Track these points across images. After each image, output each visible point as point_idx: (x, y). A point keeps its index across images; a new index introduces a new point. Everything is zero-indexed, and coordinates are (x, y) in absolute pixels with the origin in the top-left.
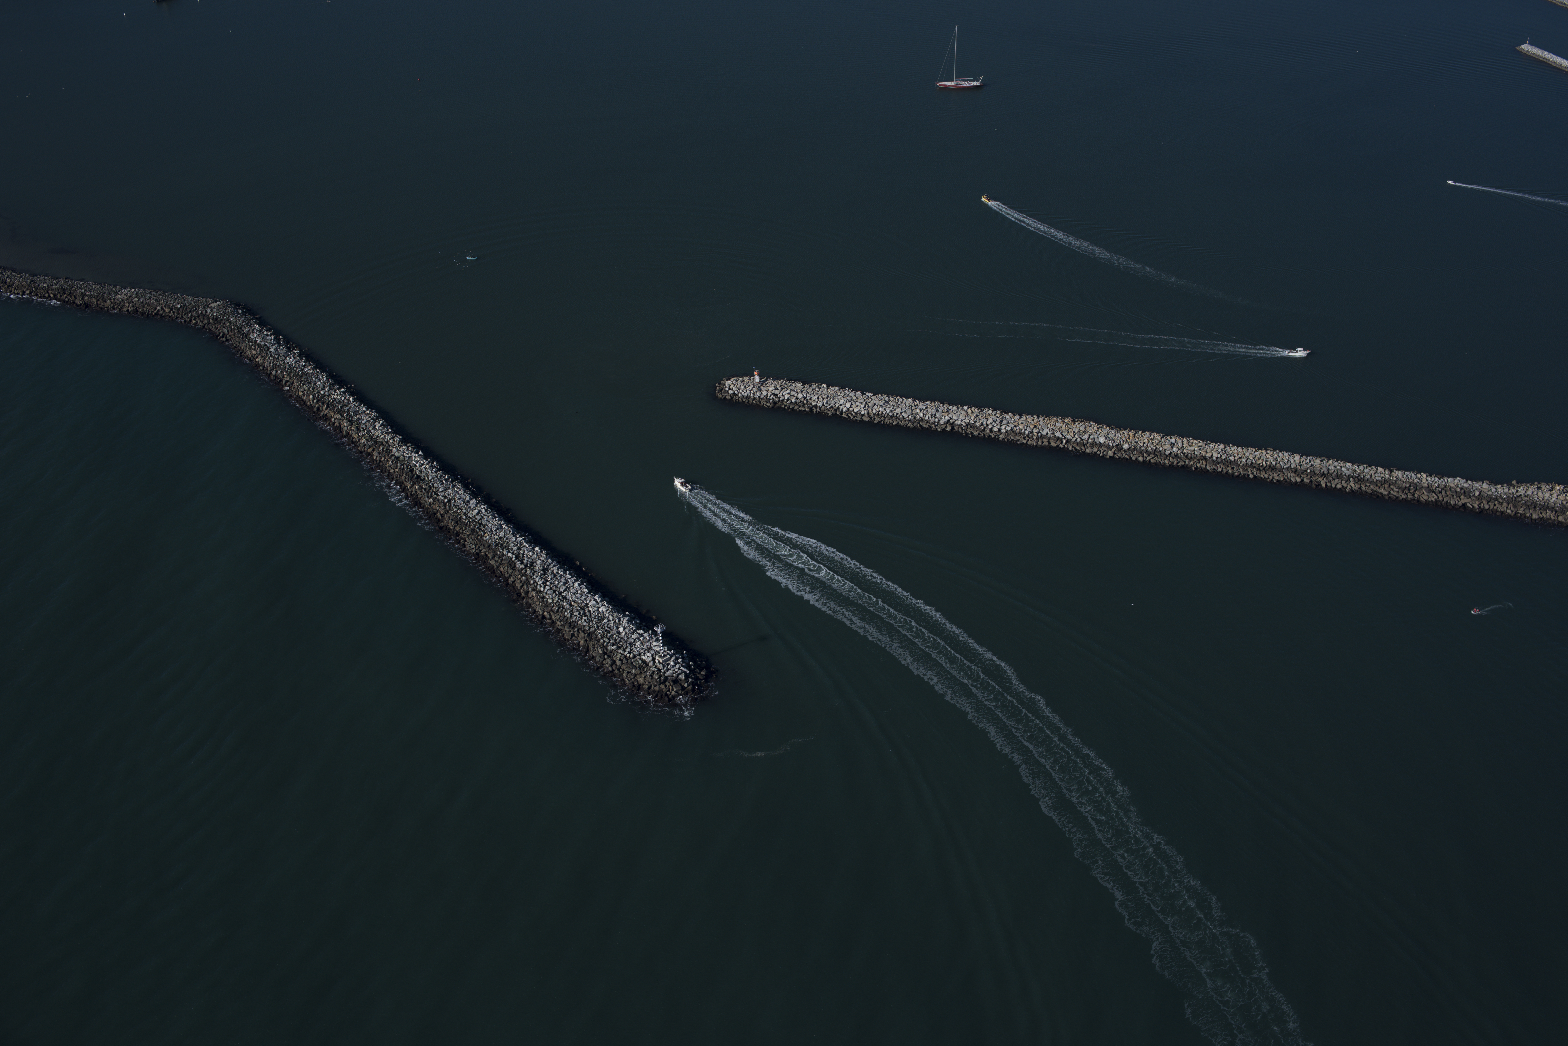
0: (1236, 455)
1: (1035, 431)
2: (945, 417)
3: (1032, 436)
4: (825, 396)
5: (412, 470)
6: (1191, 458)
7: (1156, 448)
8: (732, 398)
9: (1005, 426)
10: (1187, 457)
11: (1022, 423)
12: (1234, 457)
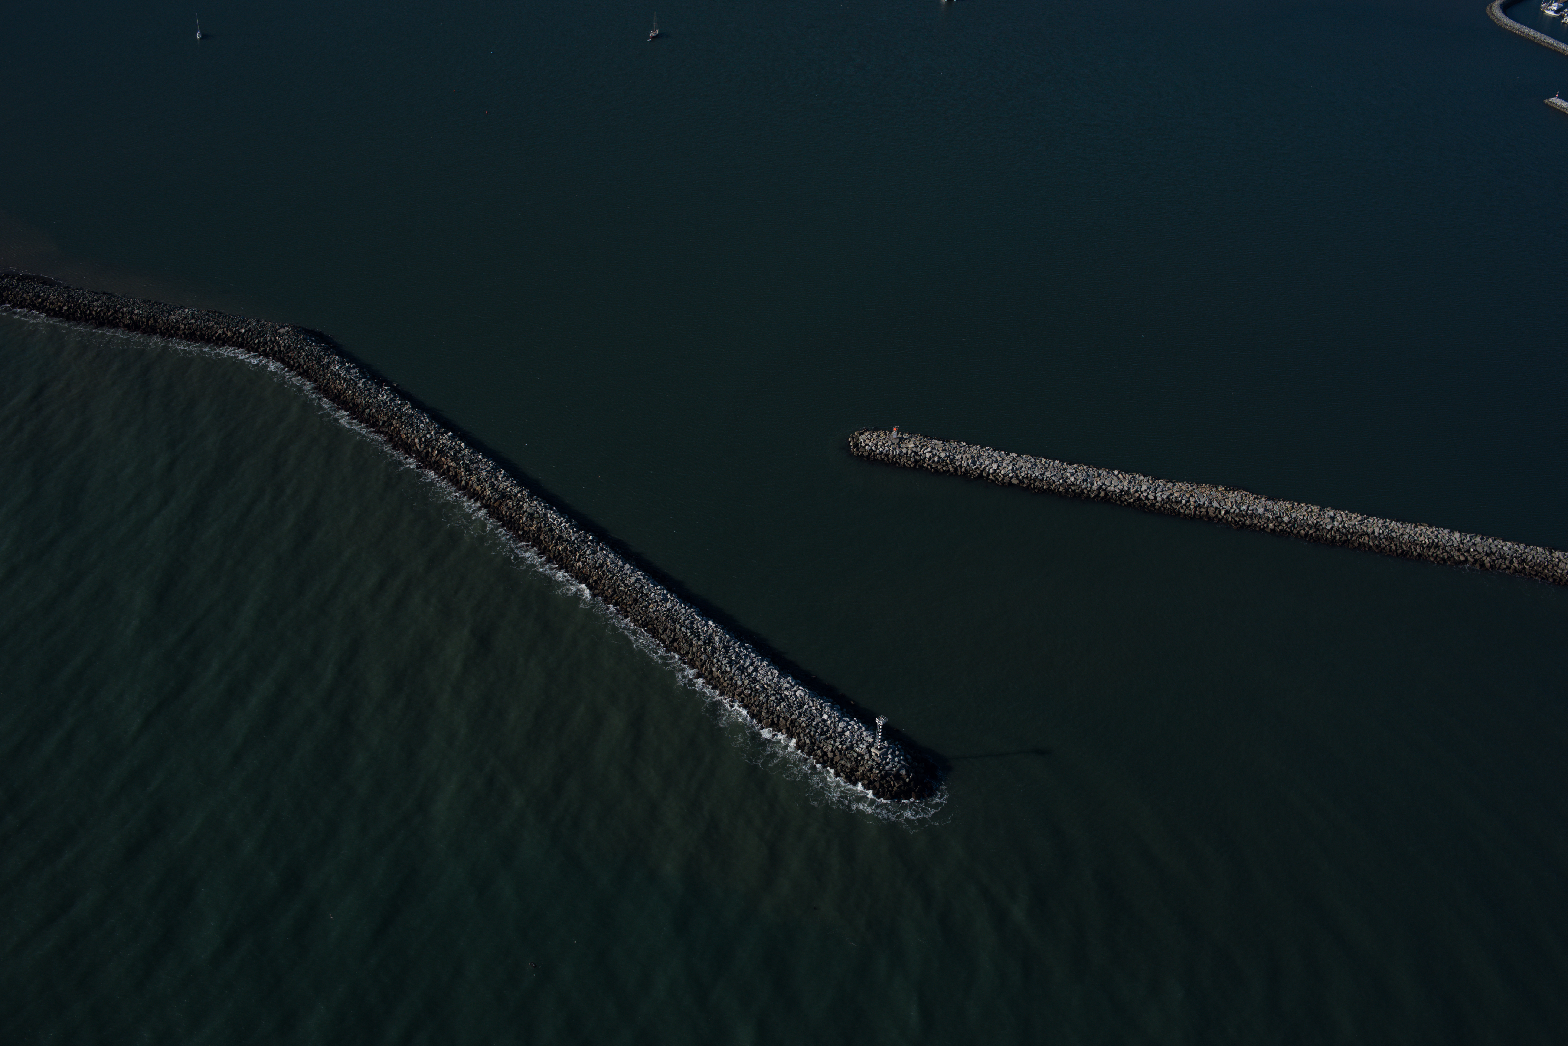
0: (1398, 532)
1: (1192, 500)
2: (1097, 482)
3: (1190, 505)
4: (969, 456)
5: (551, 530)
6: (1353, 532)
7: (1317, 522)
8: (870, 454)
9: (1160, 493)
10: (1348, 531)
11: (1177, 491)
12: (1396, 533)
